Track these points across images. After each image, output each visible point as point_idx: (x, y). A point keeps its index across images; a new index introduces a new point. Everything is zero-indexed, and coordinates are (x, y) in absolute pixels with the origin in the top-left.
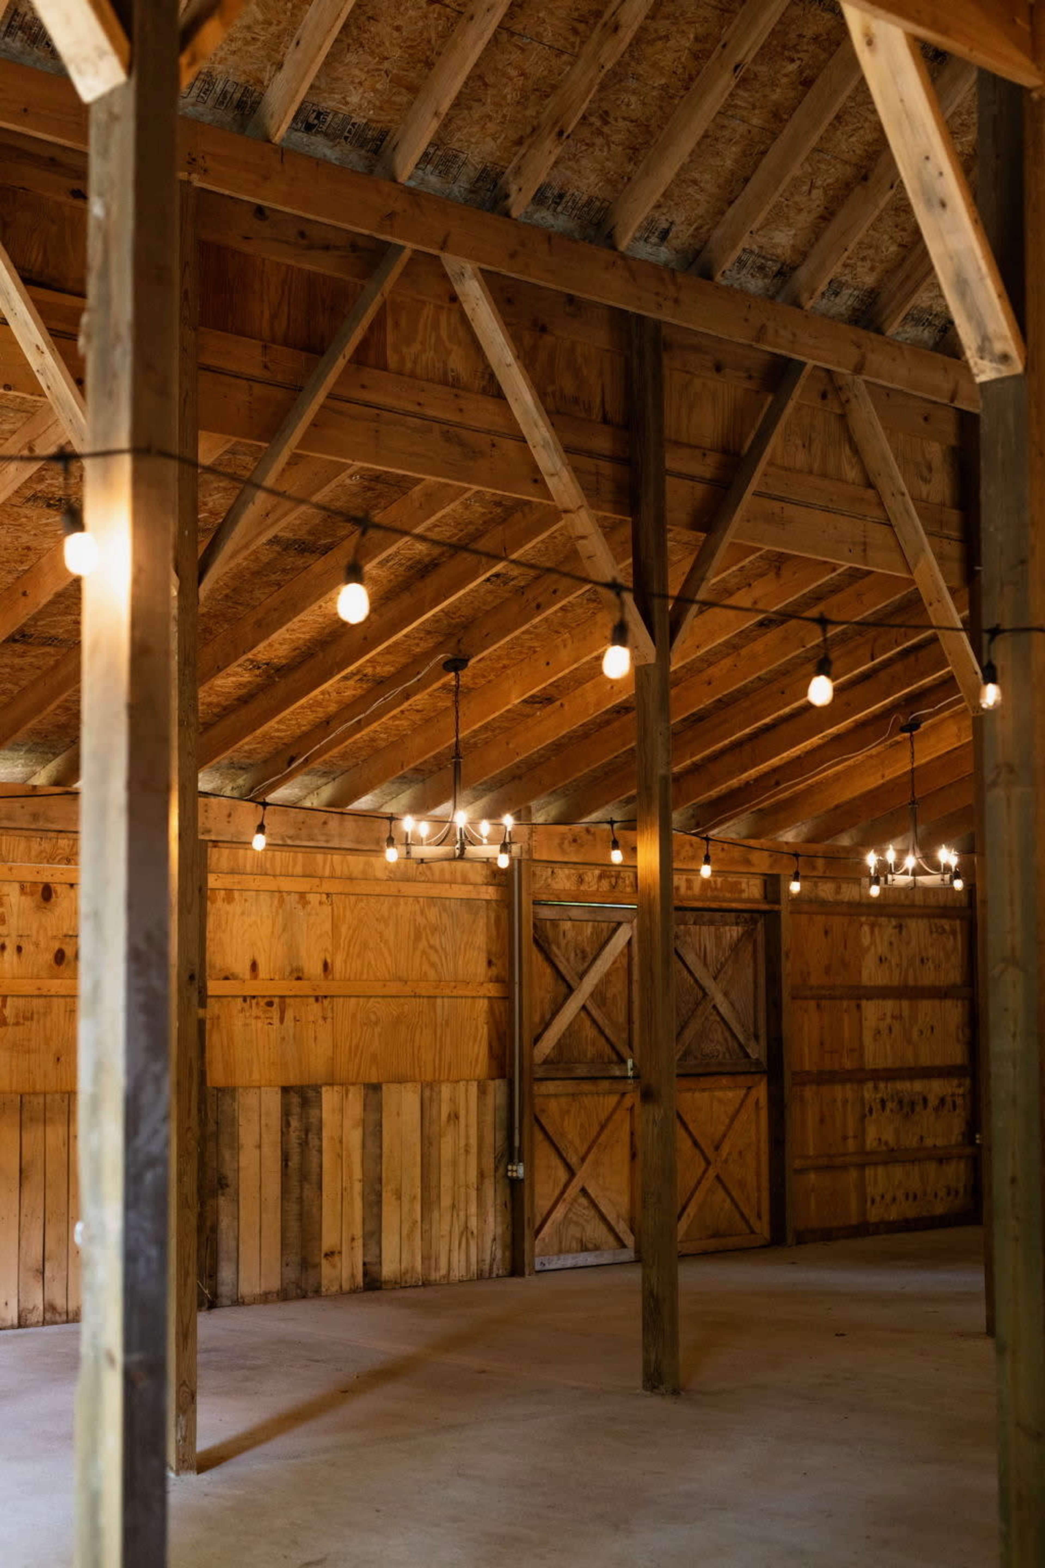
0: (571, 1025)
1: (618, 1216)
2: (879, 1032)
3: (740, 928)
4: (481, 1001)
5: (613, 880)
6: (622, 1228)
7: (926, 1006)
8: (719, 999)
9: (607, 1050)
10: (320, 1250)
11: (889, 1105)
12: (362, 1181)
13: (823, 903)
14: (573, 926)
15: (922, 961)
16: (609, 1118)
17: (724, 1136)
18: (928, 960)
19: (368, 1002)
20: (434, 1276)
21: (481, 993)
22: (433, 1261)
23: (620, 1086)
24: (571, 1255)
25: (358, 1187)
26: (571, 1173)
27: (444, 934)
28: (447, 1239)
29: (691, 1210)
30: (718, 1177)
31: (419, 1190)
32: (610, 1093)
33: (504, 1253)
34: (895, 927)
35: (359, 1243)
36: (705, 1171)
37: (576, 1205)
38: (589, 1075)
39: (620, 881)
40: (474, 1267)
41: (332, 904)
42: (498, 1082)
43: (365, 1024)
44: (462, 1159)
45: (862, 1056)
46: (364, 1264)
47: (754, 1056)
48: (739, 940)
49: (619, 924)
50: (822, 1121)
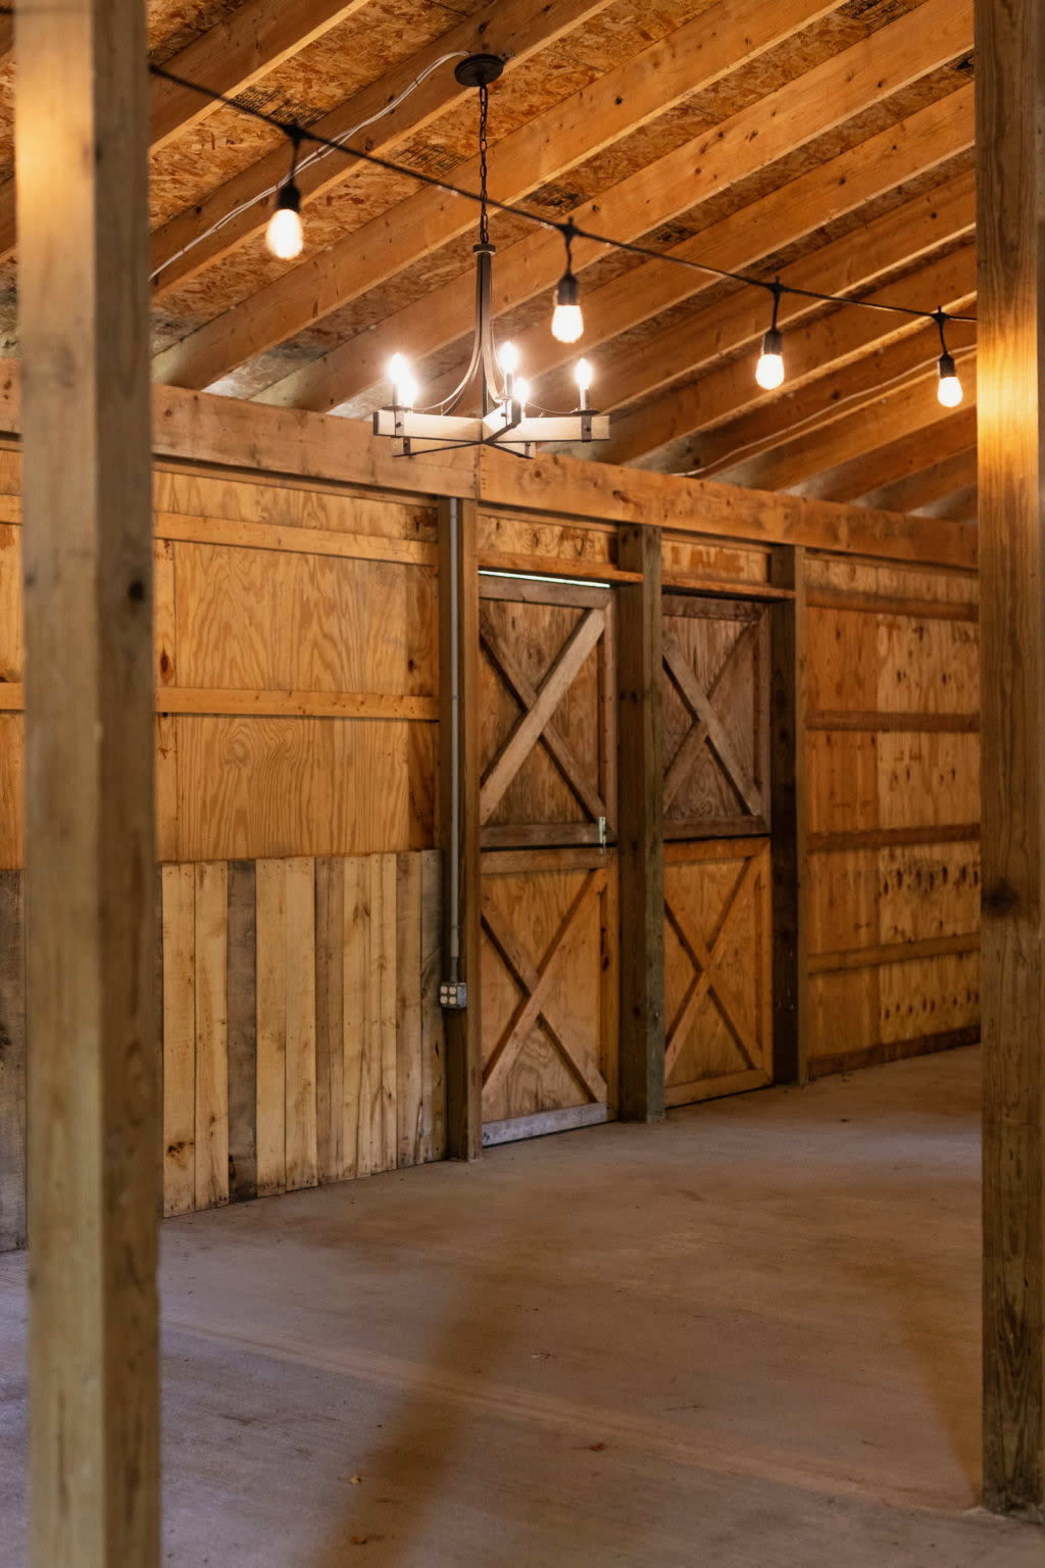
0: (523, 767)
1: (587, 1055)
2: (896, 778)
3: (738, 624)
4: (399, 725)
5: (579, 543)
6: (590, 1073)
7: (947, 740)
8: (714, 729)
9: (572, 804)
10: (162, 1142)
11: (907, 880)
12: (227, 1022)
13: (836, 592)
14: (526, 611)
15: (944, 679)
16: (574, 907)
17: (718, 929)
18: (950, 677)
19: (231, 724)
20: (337, 1169)
21: (400, 714)
22: (333, 1145)
23: (589, 859)
24: (524, 1119)
25: (219, 1032)
26: (524, 992)
27: (344, 616)
28: (354, 1109)
29: (678, 1040)
30: (711, 992)
31: (313, 1032)
32: (574, 869)
33: (434, 1123)
34: (915, 631)
35: (221, 1127)
36: (695, 981)
37: (529, 1043)
38: (549, 843)
39: (588, 545)
40: (392, 1152)
41: (173, 559)
42: (425, 854)
43: (228, 762)
44: (374, 979)
45: (876, 812)
46: (231, 1159)
47: (755, 812)
48: (737, 641)
49: (587, 611)
50: (831, 903)
